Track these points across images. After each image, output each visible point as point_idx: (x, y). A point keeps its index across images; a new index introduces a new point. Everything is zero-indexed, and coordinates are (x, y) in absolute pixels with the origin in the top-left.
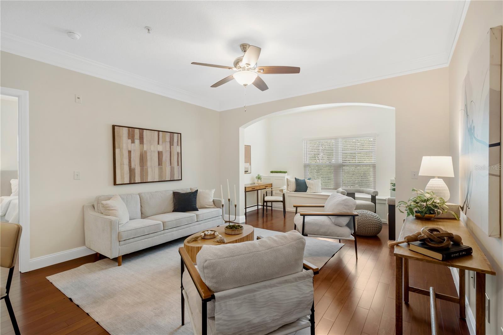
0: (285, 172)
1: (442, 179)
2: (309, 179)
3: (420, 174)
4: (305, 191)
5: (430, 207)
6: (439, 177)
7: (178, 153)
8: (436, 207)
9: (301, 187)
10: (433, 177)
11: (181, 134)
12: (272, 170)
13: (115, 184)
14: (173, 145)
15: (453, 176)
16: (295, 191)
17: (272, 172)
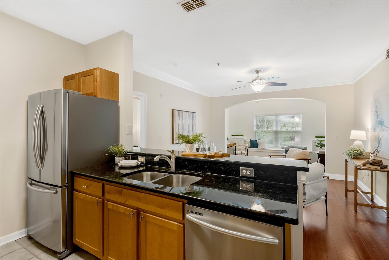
0: (242, 136)
1: (361, 141)
2: (259, 140)
3: (350, 139)
4: (257, 147)
5: (359, 153)
6: (359, 140)
7: (195, 124)
8: (361, 153)
9: (254, 145)
10: (357, 140)
11: (196, 113)
12: (233, 134)
13: (173, 143)
14: (193, 120)
15: (366, 139)
16: (250, 148)
17: (233, 135)
